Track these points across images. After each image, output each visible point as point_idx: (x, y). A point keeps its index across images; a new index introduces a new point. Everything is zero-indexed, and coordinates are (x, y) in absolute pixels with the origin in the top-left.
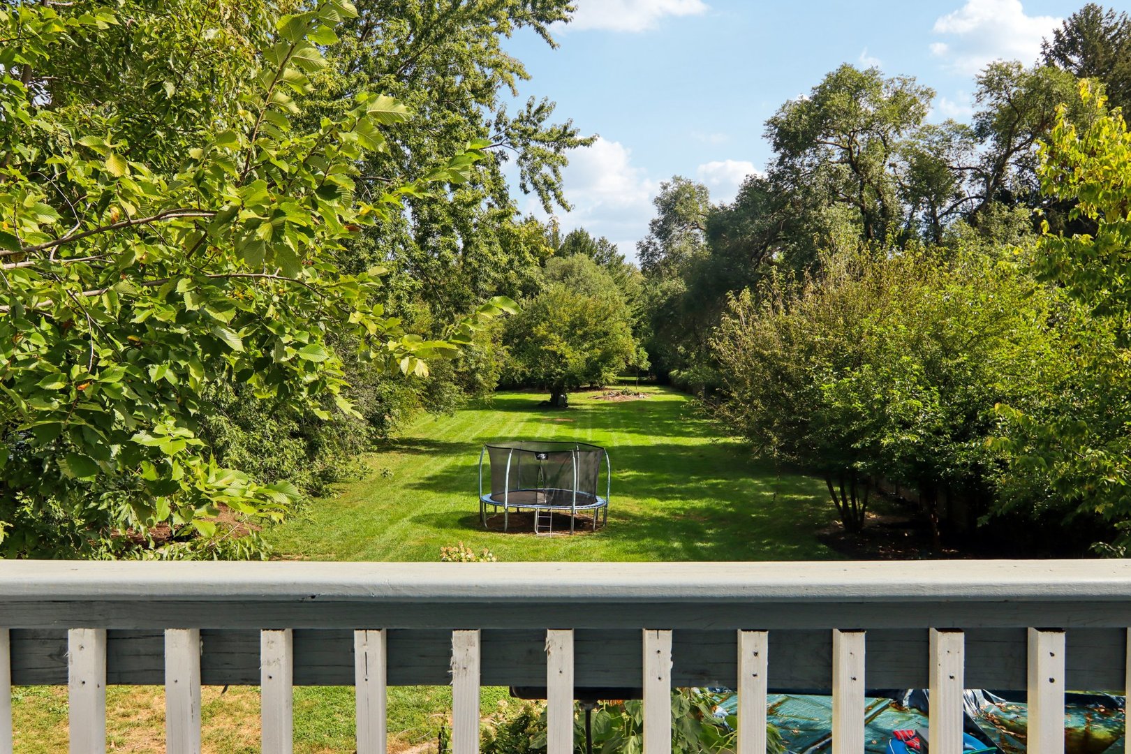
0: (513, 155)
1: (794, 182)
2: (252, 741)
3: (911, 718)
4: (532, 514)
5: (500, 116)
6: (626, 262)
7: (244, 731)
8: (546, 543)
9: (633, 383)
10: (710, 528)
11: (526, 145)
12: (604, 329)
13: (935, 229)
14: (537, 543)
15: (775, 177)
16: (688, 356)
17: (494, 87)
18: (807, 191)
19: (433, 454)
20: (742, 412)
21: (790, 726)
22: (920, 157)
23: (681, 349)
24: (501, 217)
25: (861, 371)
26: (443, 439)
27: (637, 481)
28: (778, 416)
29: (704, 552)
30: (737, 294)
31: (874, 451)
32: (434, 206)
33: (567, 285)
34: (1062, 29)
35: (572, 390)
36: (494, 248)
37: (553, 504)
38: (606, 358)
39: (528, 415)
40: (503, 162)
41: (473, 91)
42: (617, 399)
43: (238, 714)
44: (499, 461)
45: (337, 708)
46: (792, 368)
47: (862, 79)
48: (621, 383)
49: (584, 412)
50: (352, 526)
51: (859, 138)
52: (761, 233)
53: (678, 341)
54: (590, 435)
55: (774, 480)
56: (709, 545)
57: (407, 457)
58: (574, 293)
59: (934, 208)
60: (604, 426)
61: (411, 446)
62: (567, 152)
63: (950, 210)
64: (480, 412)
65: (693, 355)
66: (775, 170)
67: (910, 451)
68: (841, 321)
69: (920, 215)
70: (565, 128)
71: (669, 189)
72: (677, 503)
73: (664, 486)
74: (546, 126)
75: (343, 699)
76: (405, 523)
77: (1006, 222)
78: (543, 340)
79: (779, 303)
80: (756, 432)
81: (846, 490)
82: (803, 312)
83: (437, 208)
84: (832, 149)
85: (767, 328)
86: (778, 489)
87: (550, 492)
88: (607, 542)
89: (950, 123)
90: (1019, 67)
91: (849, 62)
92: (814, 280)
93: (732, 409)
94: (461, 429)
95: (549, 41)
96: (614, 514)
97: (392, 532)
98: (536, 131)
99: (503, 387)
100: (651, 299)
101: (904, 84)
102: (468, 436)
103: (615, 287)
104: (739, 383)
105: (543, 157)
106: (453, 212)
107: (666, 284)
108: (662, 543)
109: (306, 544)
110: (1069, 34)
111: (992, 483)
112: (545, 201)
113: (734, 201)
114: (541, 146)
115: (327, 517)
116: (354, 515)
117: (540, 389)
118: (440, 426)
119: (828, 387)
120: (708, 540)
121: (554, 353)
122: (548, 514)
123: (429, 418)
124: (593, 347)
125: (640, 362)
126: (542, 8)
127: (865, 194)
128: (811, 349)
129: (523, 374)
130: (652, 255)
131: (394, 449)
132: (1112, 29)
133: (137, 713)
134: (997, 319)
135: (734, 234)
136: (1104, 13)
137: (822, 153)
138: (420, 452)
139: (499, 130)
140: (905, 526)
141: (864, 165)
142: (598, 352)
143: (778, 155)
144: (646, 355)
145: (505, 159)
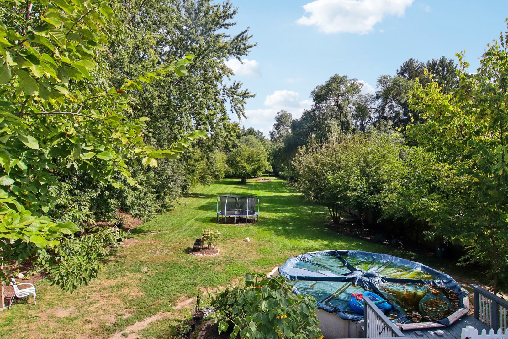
0: (229, 100)
1: (319, 112)
2: (134, 297)
3: (358, 289)
4: (234, 218)
5: (224, 87)
6: (266, 138)
7: (132, 293)
8: (238, 227)
9: (267, 176)
10: (291, 222)
11: (233, 97)
12: (259, 159)
13: (363, 128)
14: (235, 227)
15: (313, 110)
16: (284, 167)
17: (222, 76)
18: (324, 115)
19: (203, 198)
20: (302, 185)
21: (317, 292)
22: (359, 104)
23: (282, 165)
24: (223, 120)
25: (341, 172)
26: (207, 193)
27: (268, 207)
28: (313, 187)
29: (289, 230)
30: (301, 147)
31: (344, 198)
32: (200, 115)
33: (247, 145)
34: (402, 66)
35: (248, 178)
36: (222, 131)
37: (240, 215)
38: (259, 168)
39: (234, 186)
40: (225, 102)
41: (215, 78)
42: (262, 181)
43: (131, 287)
44: (223, 200)
45: (165, 285)
46: (318, 171)
47: (342, 79)
48: (264, 176)
49: (252, 185)
50: (175, 222)
51: (340, 98)
52: (309, 128)
53: (281, 163)
54: (253, 192)
55: (311, 207)
56: (291, 228)
57: (195, 199)
58: (249, 147)
59: (362, 122)
60: (258, 189)
61: (196, 195)
62: (246, 99)
63: (367, 122)
64: (219, 185)
65: (286, 167)
66: (314, 108)
67: (356, 198)
68: (334, 156)
69: (358, 123)
70: (246, 91)
71: (280, 114)
72: (280, 214)
73: (276, 209)
74: (239, 91)
75: (167, 282)
76: (193, 221)
77: (385, 126)
78: (239, 162)
79: (314, 150)
80: (306, 192)
81: (334, 210)
82: (321, 153)
83: (201, 116)
84: (331, 101)
85: (310, 158)
86: (313, 210)
87: (239, 211)
88: (258, 227)
89: (368, 94)
90: (390, 77)
91: (338, 74)
92: (325, 143)
93: (298, 184)
94: (213, 190)
95: (241, 62)
96: (260, 218)
97: (188, 224)
98: (236, 92)
99: (226, 177)
100: (273, 150)
101: (355, 81)
102: (215, 192)
103: (262, 146)
104: (300, 176)
105: (238, 101)
106: (207, 118)
107: (278, 145)
108: (275, 227)
109: (159, 228)
110: (405, 67)
111: (382, 209)
112: (239, 115)
113: (300, 118)
114: (238, 97)
115: (167, 219)
116: (176, 218)
117: (238, 178)
118: (206, 189)
119: (330, 177)
120: (290, 226)
121: (243, 166)
122: (239, 218)
123: (202, 187)
124: (255, 164)
125: (270, 169)
126: (239, 50)
127: (342, 116)
128: (324, 165)
129: (233, 173)
130: (274, 135)
131: (190, 196)
132: (417, 66)
133: (96, 287)
134: (384, 156)
135: (300, 128)
136: (415, 61)
137: (328, 102)
138: (200, 198)
139: (224, 91)
140: (352, 222)
141: (342, 107)
142: (256, 166)
143: (315, 103)
144: (271, 167)
145: (226, 101)
